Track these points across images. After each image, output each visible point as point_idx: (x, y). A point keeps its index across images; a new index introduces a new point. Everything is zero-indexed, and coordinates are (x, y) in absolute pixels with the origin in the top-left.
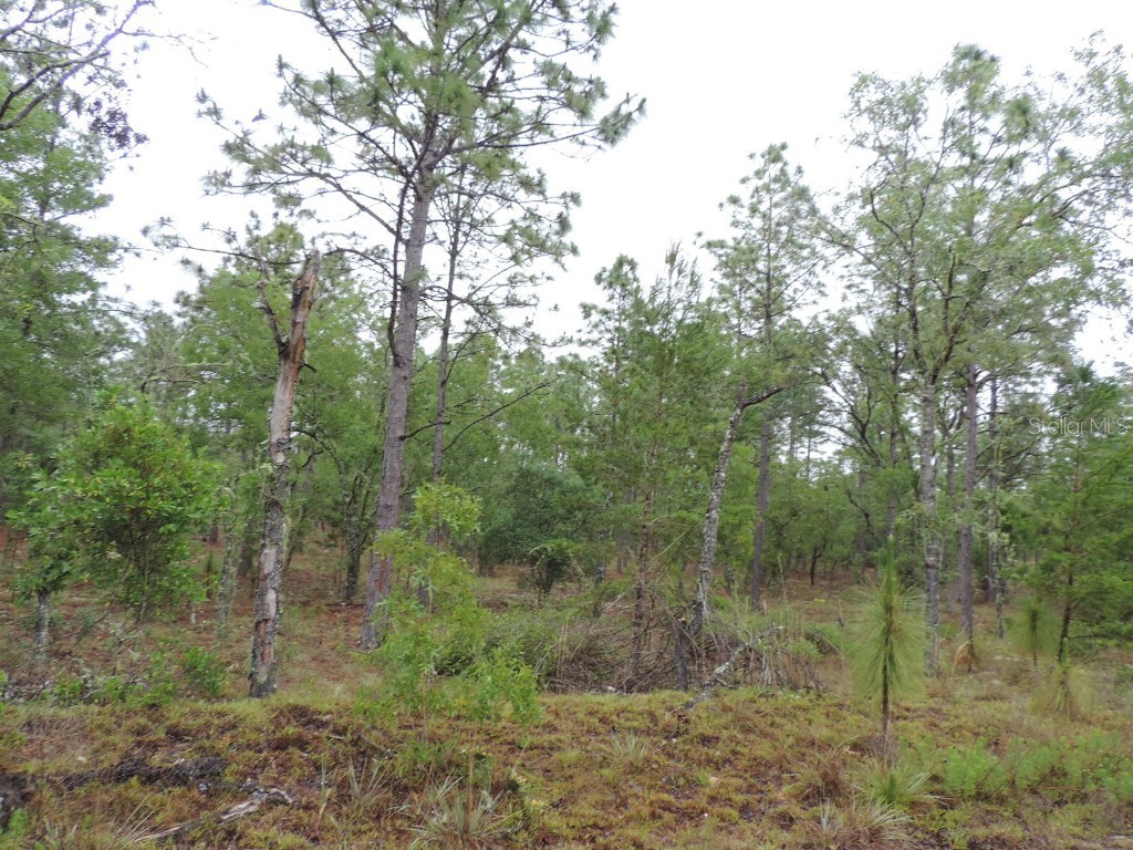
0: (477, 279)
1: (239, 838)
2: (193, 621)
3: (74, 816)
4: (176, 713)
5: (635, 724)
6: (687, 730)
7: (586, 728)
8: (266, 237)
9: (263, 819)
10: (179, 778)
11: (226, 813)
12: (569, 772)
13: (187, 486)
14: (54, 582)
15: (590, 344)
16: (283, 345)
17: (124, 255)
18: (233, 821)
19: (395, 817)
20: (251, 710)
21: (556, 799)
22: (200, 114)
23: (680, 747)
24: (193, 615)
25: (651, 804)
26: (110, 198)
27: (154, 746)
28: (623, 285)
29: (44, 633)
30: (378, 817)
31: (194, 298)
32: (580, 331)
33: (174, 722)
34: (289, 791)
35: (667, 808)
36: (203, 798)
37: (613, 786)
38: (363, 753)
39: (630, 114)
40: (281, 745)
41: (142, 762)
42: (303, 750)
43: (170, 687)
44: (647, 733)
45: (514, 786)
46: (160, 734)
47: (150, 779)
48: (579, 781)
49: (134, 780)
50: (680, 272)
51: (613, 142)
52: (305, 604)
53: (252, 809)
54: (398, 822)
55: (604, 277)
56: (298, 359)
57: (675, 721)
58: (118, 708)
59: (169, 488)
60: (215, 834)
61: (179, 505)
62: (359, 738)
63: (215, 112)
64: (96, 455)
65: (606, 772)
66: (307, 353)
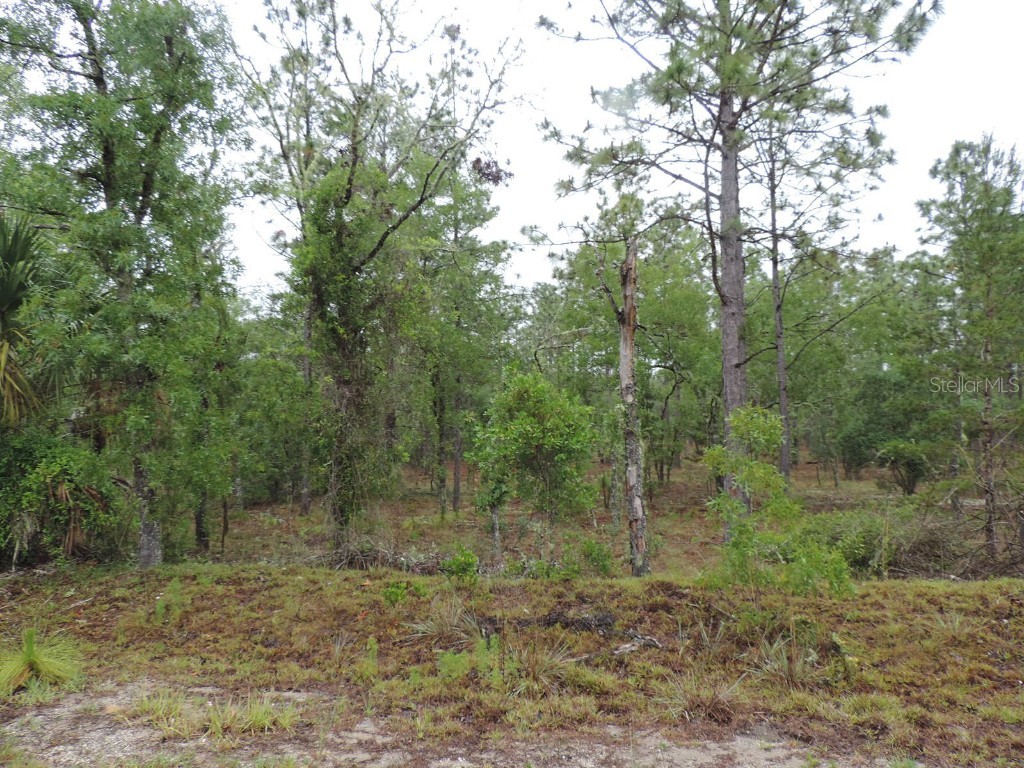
0: (799, 205)
1: (627, 666)
2: (596, 525)
3: (526, 644)
4: (581, 584)
5: (964, 605)
6: (1020, 612)
7: (912, 607)
8: (613, 209)
9: (642, 656)
10: (585, 625)
11: (617, 649)
12: (891, 641)
13: (569, 426)
14: (498, 499)
15: (933, 240)
16: (620, 314)
17: (512, 253)
18: (622, 655)
19: (737, 661)
20: (632, 584)
21: (876, 660)
22: (546, 138)
23: (1011, 627)
24: (595, 521)
25: (970, 671)
26: (498, 209)
27: (569, 606)
28: (962, 174)
29: (497, 534)
30: (725, 662)
31: (566, 272)
32: (919, 230)
33: (580, 590)
34: (659, 640)
35: (988, 676)
36: (602, 640)
37: (935, 655)
38: (713, 618)
39: (924, 14)
40: (653, 608)
41: (560, 614)
42: (669, 613)
43: (576, 568)
44: (976, 613)
45: (836, 648)
46: (572, 598)
47: (566, 625)
48: (900, 649)
49: (558, 625)
50: (997, 163)
51: (907, 49)
52: (682, 511)
53: (633, 648)
54: (739, 667)
55: (940, 168)
56: (632, 322)
57: (1007, 604)
58: (545, 581)
59: (557, 429)
60: (610, 662)
61: (566, 440)
62: (710, 606)
63: (556, 134)
64: (510, 410)
65: (927, 643)
66: (638, 317)
